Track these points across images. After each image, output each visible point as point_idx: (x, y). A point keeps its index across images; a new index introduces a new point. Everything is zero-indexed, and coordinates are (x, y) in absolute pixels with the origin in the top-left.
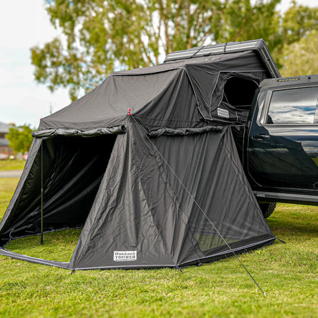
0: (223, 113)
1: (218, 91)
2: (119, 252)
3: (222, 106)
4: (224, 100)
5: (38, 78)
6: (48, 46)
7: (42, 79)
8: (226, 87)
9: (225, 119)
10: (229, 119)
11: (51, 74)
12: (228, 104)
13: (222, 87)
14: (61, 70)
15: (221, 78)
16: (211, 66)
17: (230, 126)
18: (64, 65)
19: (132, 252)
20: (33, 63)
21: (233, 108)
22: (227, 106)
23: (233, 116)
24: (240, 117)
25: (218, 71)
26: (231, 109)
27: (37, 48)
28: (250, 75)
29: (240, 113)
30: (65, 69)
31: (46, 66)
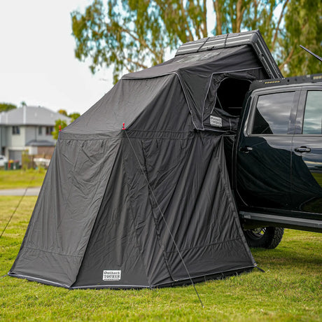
0: (216, 121)
1: (211, 96)
2: (108, 271)
3: (216, 114)
4: (217, 106)
5: (78, 55)
6: (89, 11)
7: (83, 57)
8: (219, 91)
9: (217, 128)
10: (222, 128)
11: (92, 49)
12: (221, 111)
13: (214, 92)
14: (103, 43)
15: (214, 81)
16: (204, 67)
17: (223, 136)
18: (106, 36)
19: (117, 271)
20: (73, 34)
21: (228, 114)
22: (220, 113)
23: (226, 124)
24: (233, 125)
25: (211, 73)
26: (225, 116)
27: (78, 13)
28: (245, 74)
29: (234, 120)
30: (107, 42)
31: (87, 39)
